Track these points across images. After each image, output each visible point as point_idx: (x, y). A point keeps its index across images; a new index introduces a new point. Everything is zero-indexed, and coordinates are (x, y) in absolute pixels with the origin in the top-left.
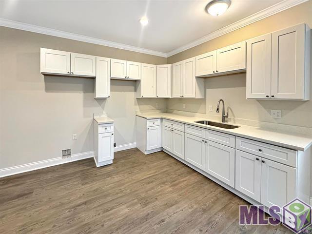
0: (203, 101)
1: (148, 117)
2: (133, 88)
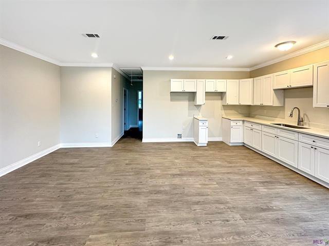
1: (232, 119)
2: (220, 97)
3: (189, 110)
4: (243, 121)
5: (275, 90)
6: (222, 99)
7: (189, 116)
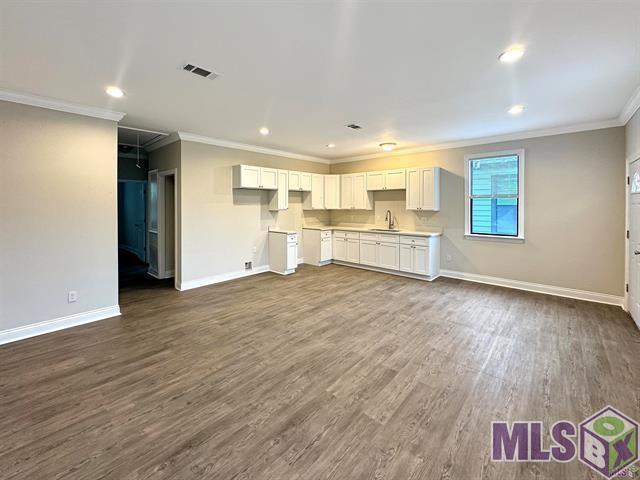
0: (372, 212)
1: (319, 229)
2: (300, 199)
3: (262, 218)
4: (333, 231)
5: (368, 191)
6: (302, 201)
7: (262, 229)
